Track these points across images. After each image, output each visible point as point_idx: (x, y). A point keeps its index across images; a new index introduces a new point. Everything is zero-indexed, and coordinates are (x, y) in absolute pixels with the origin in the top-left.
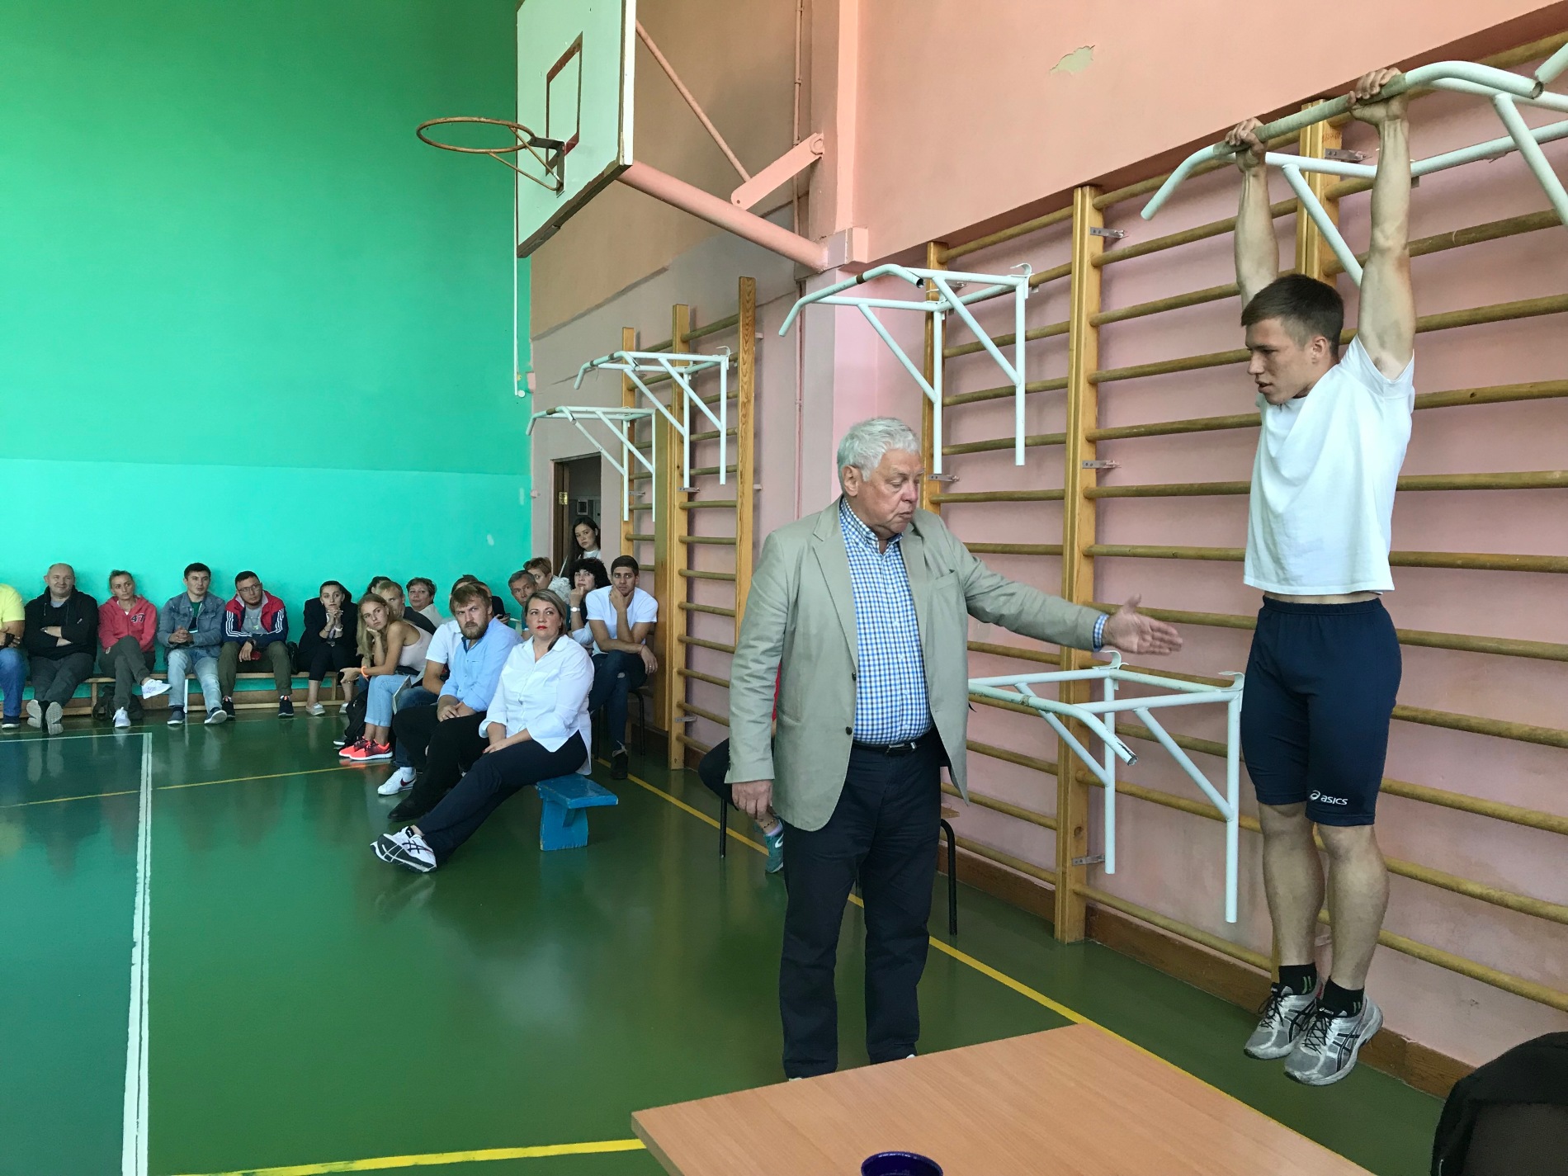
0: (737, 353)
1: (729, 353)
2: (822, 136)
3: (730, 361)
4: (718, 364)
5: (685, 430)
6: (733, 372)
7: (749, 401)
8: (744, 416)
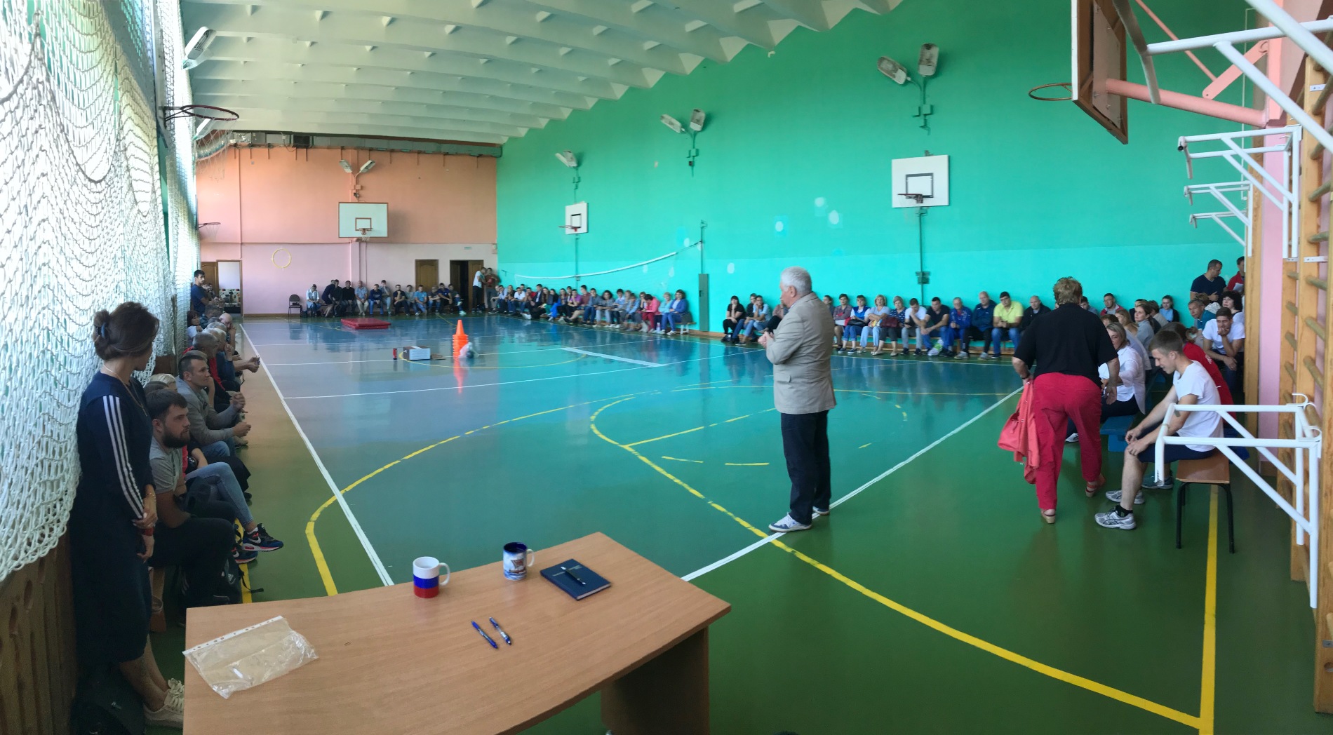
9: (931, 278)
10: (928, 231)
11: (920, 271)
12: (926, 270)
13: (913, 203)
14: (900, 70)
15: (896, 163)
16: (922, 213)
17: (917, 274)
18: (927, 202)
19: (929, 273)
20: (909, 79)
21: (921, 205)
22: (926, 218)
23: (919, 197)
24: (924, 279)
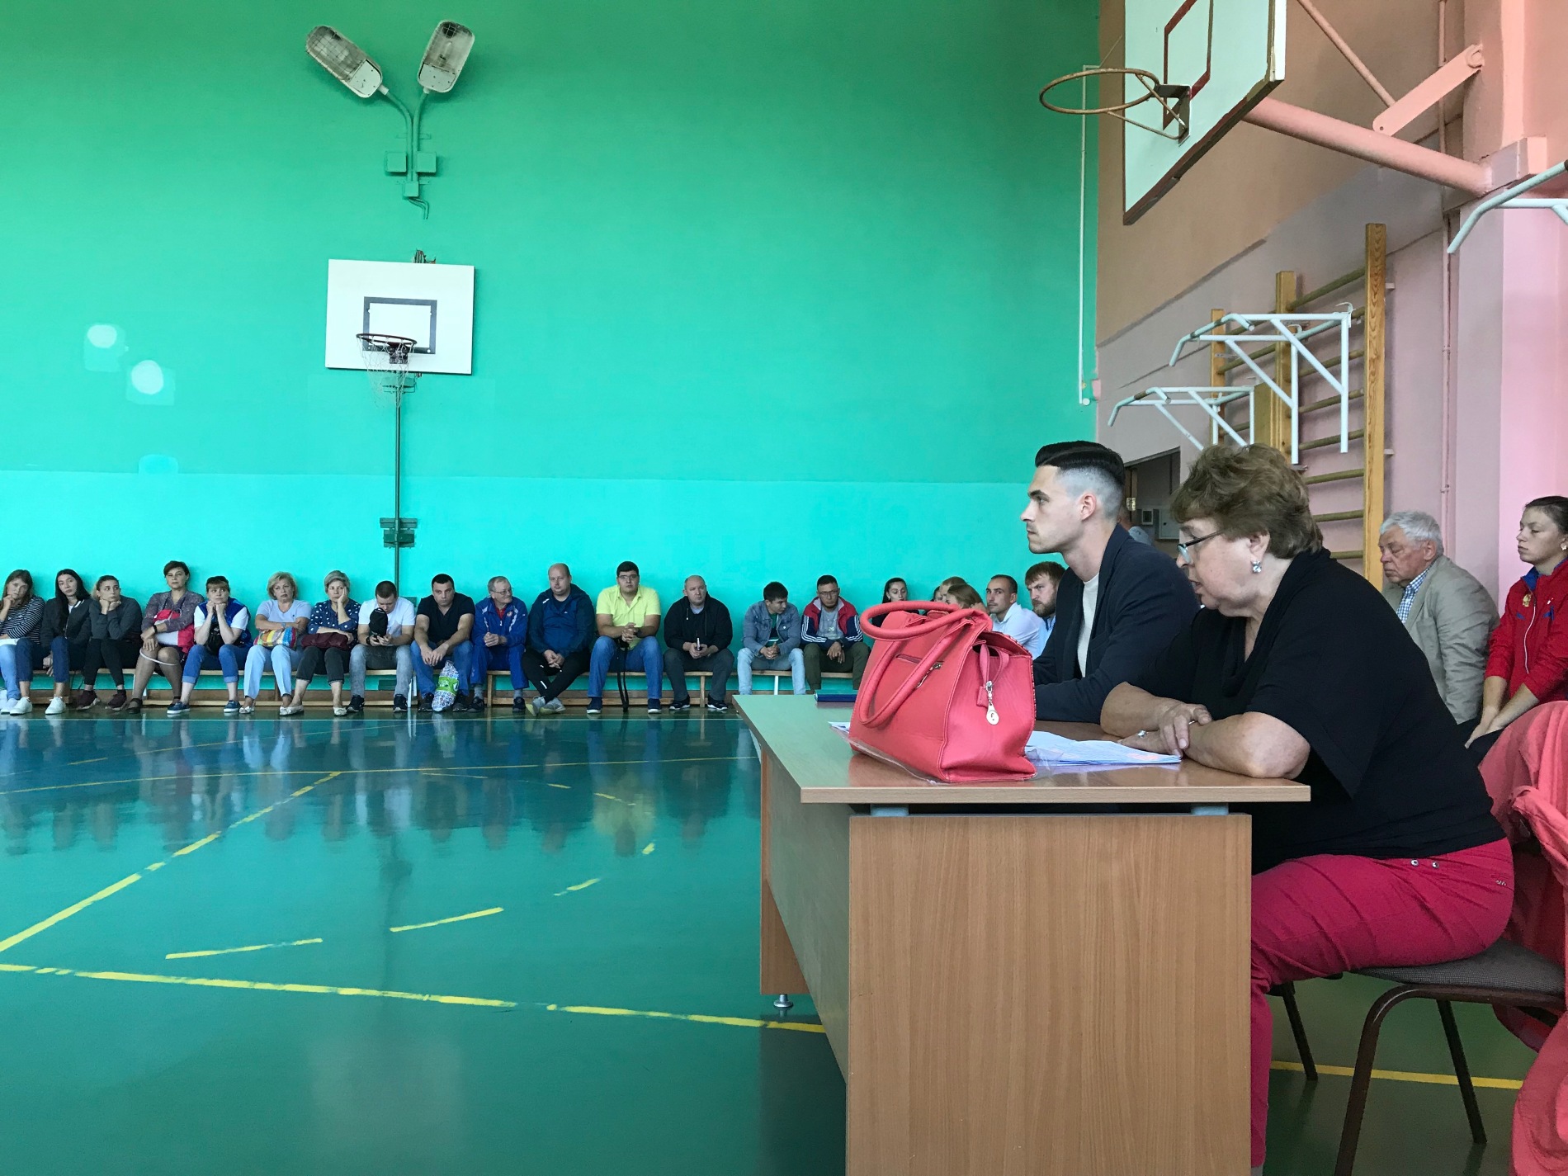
0: (1364, 308)
1: (1351, 309)
2: (1480, 47)
3: (1352, 318)
4: (1338, 323)
5: (1293, 402)
6: (1357, 331)
7: (1378, 357)
8: (1373, 374)
9: (418, 532)
10: (416, 428)
11: (392, 515)
12: (406, 515)
13: (382, 361)
14: (366, 66)
15: (338, 269)
16: (406, 385)
17: (383, 523)
18: (416, 363)
19: (415, 523)
20: (385, 91)
21: (403, 367)
22: (413, 398)
23: (399, 349)
24: (400, 535)
